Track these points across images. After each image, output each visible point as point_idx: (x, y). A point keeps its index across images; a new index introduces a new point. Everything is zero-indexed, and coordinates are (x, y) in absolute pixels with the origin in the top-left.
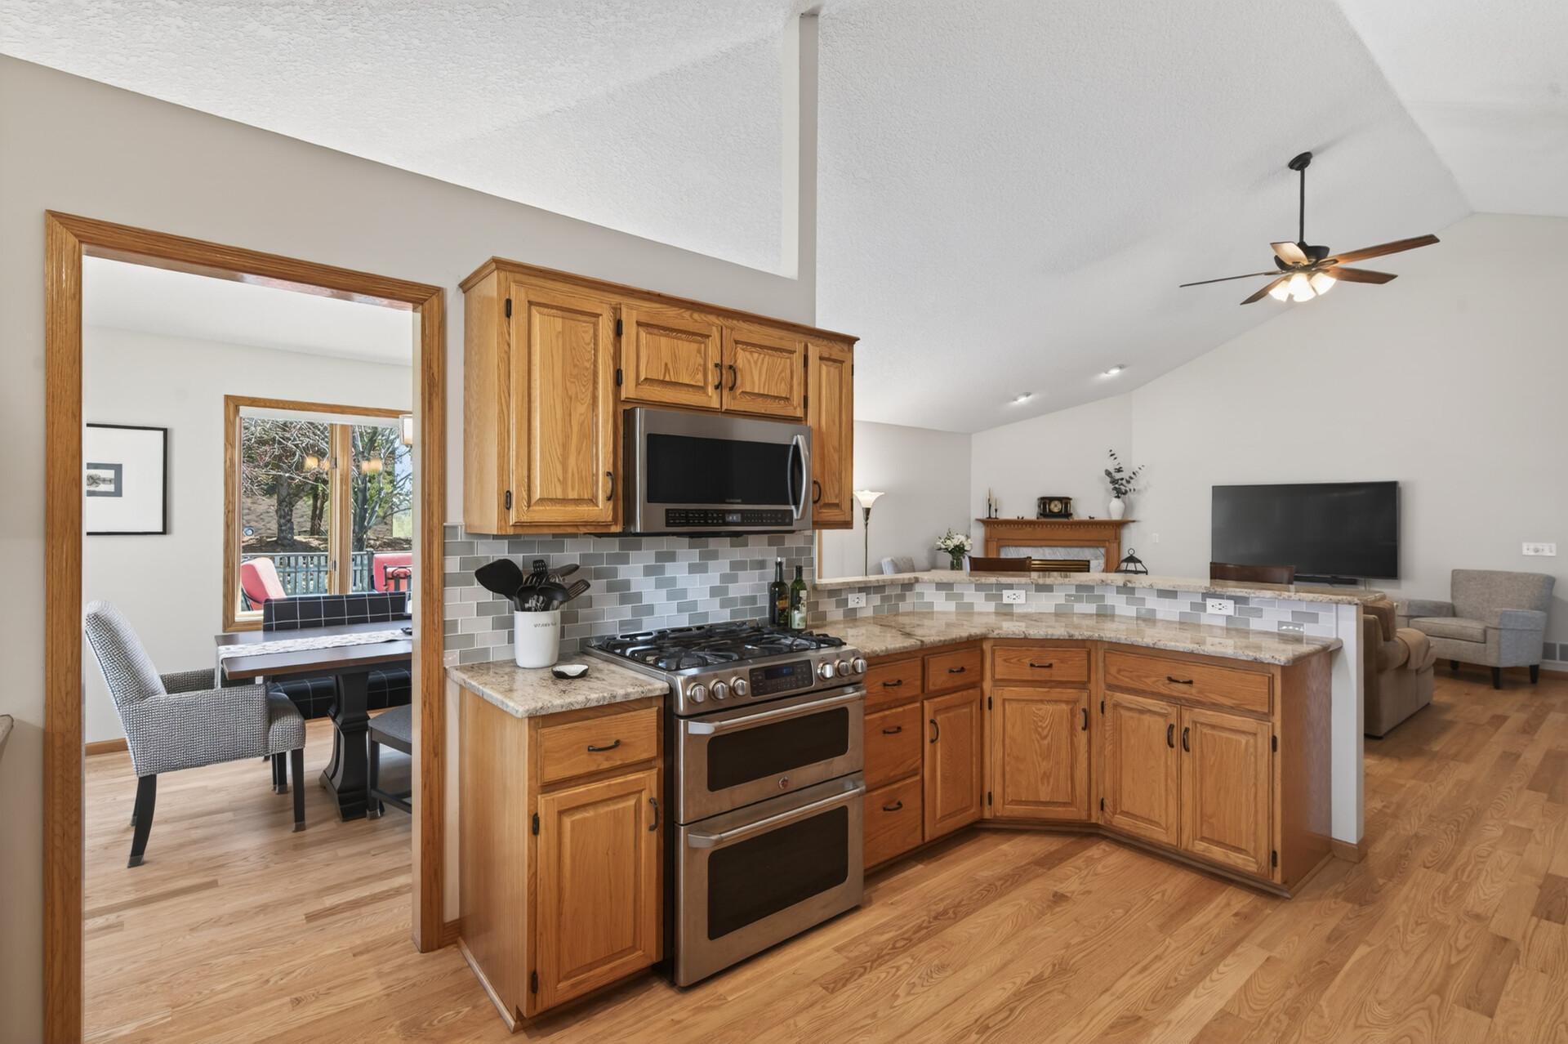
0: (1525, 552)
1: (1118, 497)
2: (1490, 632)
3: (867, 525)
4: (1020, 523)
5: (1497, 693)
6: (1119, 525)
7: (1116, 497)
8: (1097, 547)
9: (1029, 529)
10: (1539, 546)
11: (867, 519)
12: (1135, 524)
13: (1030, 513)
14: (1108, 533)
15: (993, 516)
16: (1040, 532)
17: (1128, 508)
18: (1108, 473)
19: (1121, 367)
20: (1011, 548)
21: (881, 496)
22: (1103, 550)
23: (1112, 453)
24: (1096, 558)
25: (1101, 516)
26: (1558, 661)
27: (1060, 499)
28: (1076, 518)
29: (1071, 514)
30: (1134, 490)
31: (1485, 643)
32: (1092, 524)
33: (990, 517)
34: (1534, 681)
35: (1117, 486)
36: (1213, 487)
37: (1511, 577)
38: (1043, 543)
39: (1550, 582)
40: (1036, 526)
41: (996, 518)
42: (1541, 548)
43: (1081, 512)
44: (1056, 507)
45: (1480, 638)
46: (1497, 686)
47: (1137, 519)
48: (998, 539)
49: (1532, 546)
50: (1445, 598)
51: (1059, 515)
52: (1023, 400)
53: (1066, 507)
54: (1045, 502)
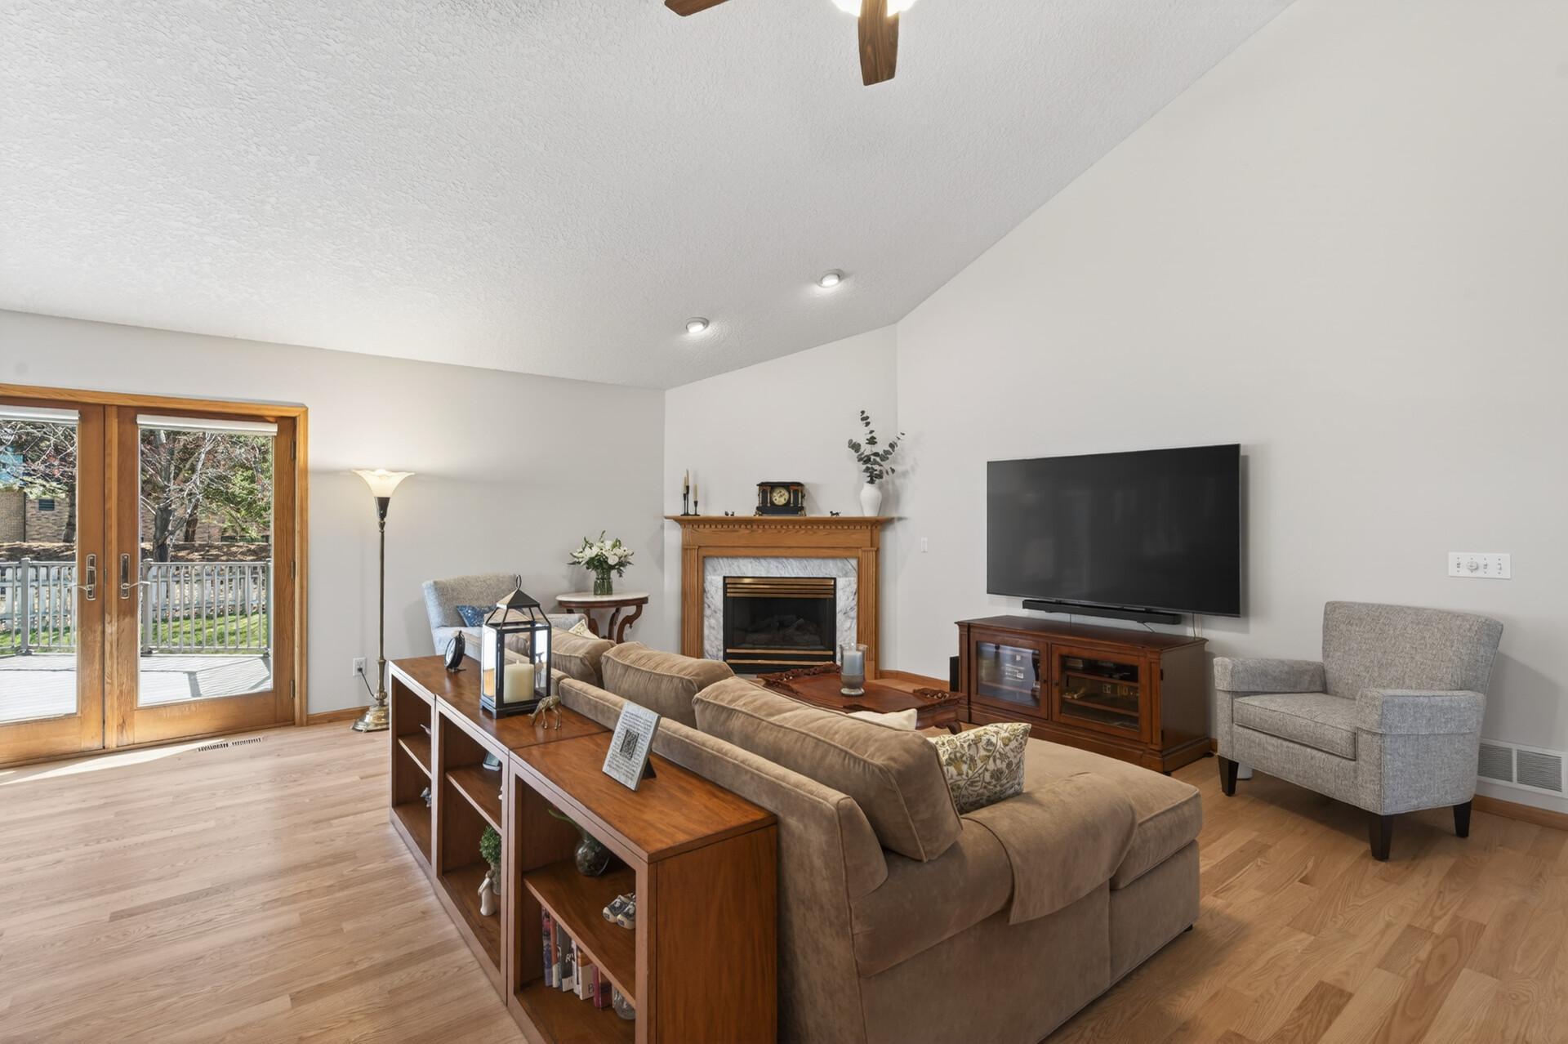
0: (1452, 571)
1: (872, 482)
2: (1363, 738)
3: (382, 525)
4: (729, 523)
5: (1376, 867)
6: (877, 525)
7: (869, 482)
8: (846, 558)
9: (743, 531)
10: (1479, 558)
11: (383, 515)
12: (901, 522)
13: (746, 506)
14: (861, 537)
15: (691, 512)
16: (760, 537)
17: (889, 499)
18: (855, 447)
19: (840, 275)
20: (721, 561)
21: (409, 476)
22: (854, 562)
23: (865, 415)
24: (846, 575)
25: (848, 511)
26: (1515, 784)
27: (786, 486)
28: (811, 514)
29: (802, 508)
30: (893, 471)
31: (1355, 760)
32: (836, 523)
33: (686, 514)
34: (1462, 831)
35: (869, 466)
36: (989, 464)
37: (1423, 618)
38: (767, 552)
39: (1491, 632)
40: (755, 527)
41: (696, 515)
42: (1482, 562)
43: (821, 506)
44: (780, 498)
45: (1345, 747)
46: (1381, 853)
47: (902, 516)
48: (699, 547)
49: (1466, 558)
50: (1312, 652)
51: (786, 508)
52: (696, 330)
53: (796, 498)
54: (767, 488)
